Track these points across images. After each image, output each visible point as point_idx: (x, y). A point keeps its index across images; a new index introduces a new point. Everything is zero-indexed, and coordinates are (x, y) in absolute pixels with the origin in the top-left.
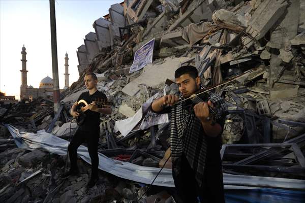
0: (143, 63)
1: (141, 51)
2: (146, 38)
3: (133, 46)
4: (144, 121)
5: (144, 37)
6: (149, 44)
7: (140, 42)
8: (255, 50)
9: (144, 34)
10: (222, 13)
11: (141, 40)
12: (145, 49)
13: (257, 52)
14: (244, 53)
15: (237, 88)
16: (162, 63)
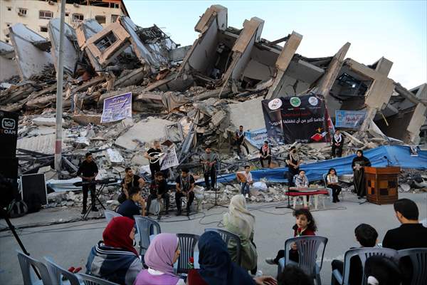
0: (118, 114)
1: (113, 100)
2: (118, 88)
3: (102, 93)
5: (118, 85)
6: (124, 96)
7: (111, 90)
9: (116, 83)
11: (113, 89)
12: (119, 100)
16: (147, 121)
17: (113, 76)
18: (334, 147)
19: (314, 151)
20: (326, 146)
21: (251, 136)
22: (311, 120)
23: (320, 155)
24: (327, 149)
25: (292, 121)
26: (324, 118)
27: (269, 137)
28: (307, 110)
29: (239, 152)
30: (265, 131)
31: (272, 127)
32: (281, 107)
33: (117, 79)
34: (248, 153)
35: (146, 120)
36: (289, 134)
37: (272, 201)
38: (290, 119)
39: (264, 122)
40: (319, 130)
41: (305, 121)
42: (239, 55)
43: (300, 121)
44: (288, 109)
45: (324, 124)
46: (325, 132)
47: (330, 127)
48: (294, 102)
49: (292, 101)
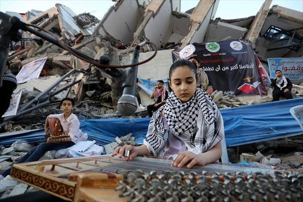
0: (29, 77)
1: (30, 66)
2: (38, 55)
3: (22, 59)
5: (37, 54)
6: (40, 61)
7: (31, 57)
8: (102, 77)
9: (38, 51)
10: (86, 50)
11: (34, 56)
12: (35, 64)
13: (103, 79)
14: (92, 77)
15: (94, 102)
17: (37, 45)
21: (151, 84)
22: (236, 67)
25: (209, 69)
26: (253, 66)
28: (229, 55)
32: (194, 53)
33: (40, 47)
34: (140, 103)
38: (206, 66)
40: (249, 79)
41: (227, 68)
42: (150, 14)
43: (221, 69)
44: (204, 55)
45: (254, 72)
46: (257, 82)
47: (263, 75)
48: (211, 47)
49: (209, 47)
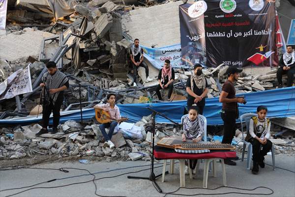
4: (9, 91)
8: (102, 43)
13: (103, 45)
14: (93, 45)
16: (21, 34)
18: (281, 73)
19: (249, 78)
20: (268, 72)
21: (156, 54)
22: (250, 33)
23: (257, 85)
24: (269, 76)
25: (220, 35)
26: (270, 31)
27: (183, 56)
28: (245, 17)
29: (136, 78)
30: (179, 47)
31: (191, 43)
32: (205, 14)
35: (20, 32)
36: (214, 53)
37: (140, 159)
38: (217, 31)
39: (179, 35)
40: (261, 48)
41: (240, 34)
43: (233, 35)
44: (216, 16)
45: (270, 39)
46: (270, 52)
47: (279, 43)
48: (226, 5)
49: (223, 5)
